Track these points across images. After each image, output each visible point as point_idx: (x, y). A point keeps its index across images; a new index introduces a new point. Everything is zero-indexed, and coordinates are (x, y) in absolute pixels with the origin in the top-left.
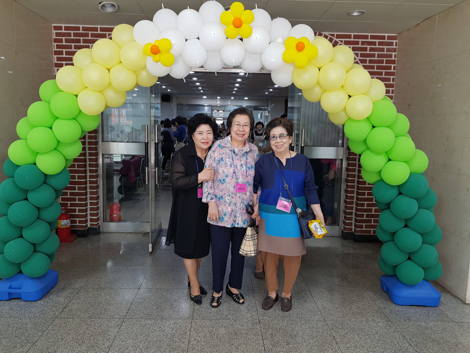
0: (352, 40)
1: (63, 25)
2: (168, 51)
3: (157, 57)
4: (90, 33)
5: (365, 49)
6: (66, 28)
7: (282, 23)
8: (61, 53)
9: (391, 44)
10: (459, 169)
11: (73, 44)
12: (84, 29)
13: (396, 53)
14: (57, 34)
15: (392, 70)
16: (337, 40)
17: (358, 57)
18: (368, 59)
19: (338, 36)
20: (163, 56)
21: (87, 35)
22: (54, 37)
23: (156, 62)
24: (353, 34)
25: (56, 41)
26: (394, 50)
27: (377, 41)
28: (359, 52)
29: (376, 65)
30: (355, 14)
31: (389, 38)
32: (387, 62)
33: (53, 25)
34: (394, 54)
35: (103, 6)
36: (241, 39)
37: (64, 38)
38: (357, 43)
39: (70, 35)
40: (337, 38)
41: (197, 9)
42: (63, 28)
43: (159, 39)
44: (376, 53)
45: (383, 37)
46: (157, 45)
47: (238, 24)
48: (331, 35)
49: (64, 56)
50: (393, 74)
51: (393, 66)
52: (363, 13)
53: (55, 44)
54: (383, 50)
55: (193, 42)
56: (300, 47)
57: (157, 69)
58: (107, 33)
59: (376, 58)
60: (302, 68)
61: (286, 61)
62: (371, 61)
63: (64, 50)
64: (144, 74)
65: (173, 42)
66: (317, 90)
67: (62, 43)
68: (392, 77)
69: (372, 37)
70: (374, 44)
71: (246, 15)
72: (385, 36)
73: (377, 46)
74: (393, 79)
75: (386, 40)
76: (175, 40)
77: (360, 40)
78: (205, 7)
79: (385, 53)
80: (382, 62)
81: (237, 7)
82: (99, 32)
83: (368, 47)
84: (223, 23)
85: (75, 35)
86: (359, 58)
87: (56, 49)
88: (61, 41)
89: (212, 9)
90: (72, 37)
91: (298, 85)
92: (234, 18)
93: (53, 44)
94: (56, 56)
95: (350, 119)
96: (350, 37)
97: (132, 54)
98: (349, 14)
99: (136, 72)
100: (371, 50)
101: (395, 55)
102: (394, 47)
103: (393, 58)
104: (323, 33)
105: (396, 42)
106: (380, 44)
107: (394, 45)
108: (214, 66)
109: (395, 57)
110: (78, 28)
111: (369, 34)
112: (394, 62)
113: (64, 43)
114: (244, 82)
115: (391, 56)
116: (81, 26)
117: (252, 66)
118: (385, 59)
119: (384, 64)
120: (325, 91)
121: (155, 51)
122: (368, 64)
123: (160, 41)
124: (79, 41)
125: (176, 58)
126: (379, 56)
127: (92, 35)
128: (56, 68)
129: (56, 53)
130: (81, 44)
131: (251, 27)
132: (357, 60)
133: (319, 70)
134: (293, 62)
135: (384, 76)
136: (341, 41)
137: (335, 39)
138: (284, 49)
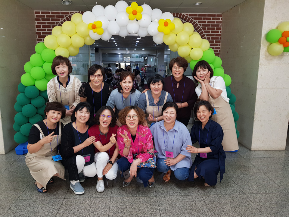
0: (198, 17)
1: (40, 11)
2: (100, 27)
3: (95, 30)
4: (55, 15)
5: (205, 22)
6: (42, 13)
7: (158, 11)
8: (40, 26)
9: (219, 19)
10: (249, 84)
11: (46, 22)
12: (52, 13)
13: (221, 24)
14: (37, 16)
15: (219, 33)
16: (190, 17)
18: (206, 27)
19: (190, 15)
20: (98, 30)
21: (54, 16)
22: (36, 18)
23: (95, 33)
25: (36, 20)
26: (220, 22)
27: (211, 17)
28: (202, 24)
29: (211, 30)
30: (197, 4)
31: (218, 15)
32: (217, 29)
33: (35, 11)
34: (220, 24)
35: (64, 2)
36: (137, 20)
37: (41, 18)
38: (201, 19)
39: (44, 16)
40: (189, 16)
41: (114, 5)
42: (40, 12)
43: (96, 21)
44: (211, 24)
45: (214, 15)
46: (94, 24)
47: (135, 13)
48: (186, 14)
49: (41, 28)
50: (220, 35)
51: (220, 31)
52: (201, 4)
53: (36, 21)
54: (214, 22)
55: (112, 22)
56: (166, 24)
57: (95, 36)
58: (65, 15)
59: (211, 27)
60: (167, 34)
61: (160, 31)
62: (208, 29)
63: (41, 25)
64: (88, 38)
65: (103, 23)
66: (176, 45)
67: (40, 21)
69: (209, 15)
70: (210, 19)
71: (138, 8)
72: (215, 15)
73: (211, 20)
74: (220, 38)
75: (216, 17)
76: (104, 21)
77: (202, 17)
78: (118, 4)
79: (216, 24)
80: (214, 29)
81: (134, 4)
82: (60, 15)
83: (207, 21)
84: (127, 13)
85: (47, 16)
87: (37, 25)
88: (39, 20)
89: (122, 5)
90: (46, 18)
91: (166, 43)
92: (132, 10)
93: (35, 21)
95: (192, 60)
96: (196, 15)
97: (82, 29)
98: (194, 4)
99: (84, 37)
100: (208, 22)
102: (220, 20)
103: (220, 27)
105: (221, 18)
106: (213, 19)
107: (220, 19)
108: (123, 34)
110: (49, 13)
111: (207, 14)
112: (220, 29)
113: (41, 21)
115: (219, 26)
116: (50, 11)
117: (143, 34)
118: (215, 27)
119: (215, 30)
120: (179, 46)
121: (94, 27)
122: (206, 30)
123: (96, 22)
124: (49, 20)
125: (104, 30)
126: (212, 26)
127: (57, 16)
128: (37, 35)
129: (37, 27)
130: (51, 21)
131: (142, 14)
132: (201, 28)
133: (176, 35)
134: (163, 32)
135: (215, 37)
136: (192, 18)
137: (189, 17)
138: (158, 25)
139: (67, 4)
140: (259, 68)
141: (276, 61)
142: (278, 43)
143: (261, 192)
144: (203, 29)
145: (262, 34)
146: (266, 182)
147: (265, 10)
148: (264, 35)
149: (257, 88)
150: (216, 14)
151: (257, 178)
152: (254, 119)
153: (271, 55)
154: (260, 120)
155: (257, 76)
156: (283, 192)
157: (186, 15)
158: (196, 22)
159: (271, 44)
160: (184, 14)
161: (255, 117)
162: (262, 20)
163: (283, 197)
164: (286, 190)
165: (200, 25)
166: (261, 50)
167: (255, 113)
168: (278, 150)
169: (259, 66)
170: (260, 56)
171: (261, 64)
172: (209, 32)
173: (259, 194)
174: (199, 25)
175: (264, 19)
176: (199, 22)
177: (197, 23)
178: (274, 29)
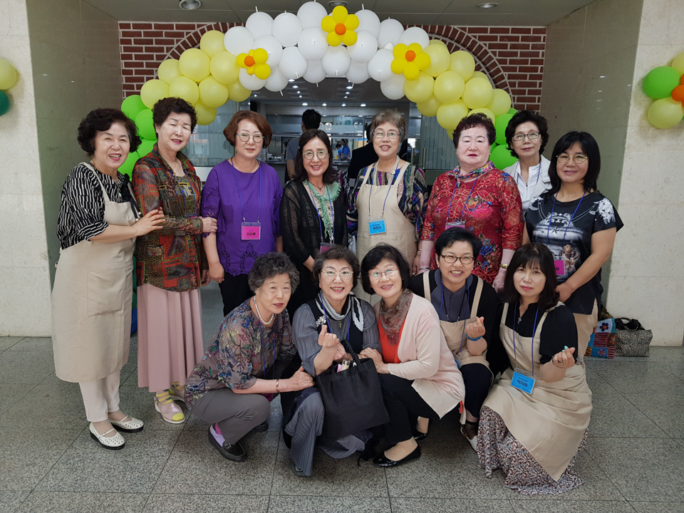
0: (488, 34)
1: (131, 23)
2: (264, 63)
3: (251, 69)
4: (164, 31)
5: (505, 46)
6: (135, 26)
7: (393, 25)
8: (130, 57)
9: (538, 39)
11: (144, 46)
12: (157, 27)
13: (544, 51)
14: (125, 34)
15: (539, 73)
16: (470, 35)
17: (495, 56)
18: (508, 58)
19: (471, 31)
20: (259, 69)
21: (161, 34)
22: (121, 37)
23: (251, 75)
24: (489, 27)
25: (123, 42)
26: (542, 47)
27: (520, 35)
28: (497, 50)
29: (518, 66)
30: (487, 6)
31: (536, 31)
32: (533, 62)
33: (119, 22)
34: (541, 51)
35: (185, 3)
36: (346, 46)
37: (132, 39)
38: (495, 38)
39: (139, 34)
40: (469, 32)
41: (295, 13)
42: (131, 25)
43: (254, 48)
44: (519, 51)
45: (528, 31)
46: (251, 55)
47: (341, 30)
48: (461, 28)
49: (134, 60)
50: (539, 77)
51: (540, 67)
52: (496, 5)
53: (123, 46)
54: (527, 47)
55: (291, 50)
56: (410, 56)
57: (251, 82)
58: (185, 31)
59: (518, 58)
60: (413, 80)
62: (512, 62)
63: (133, 54)
64: (236, 87)
65: (269, 53)
66: (433, 102)
67: (131, 44)
68: (538, 81)
69: (514, 31)
70: (517, 39)
71: (349, 20)
72: (530, 29)
73: (520, 42)
74: (540, 83)
75: (531, 34)
76: (271, 49)
77: (499, 35)
78: (306, 9)
79: (530, 50)
80: (526, 62)
81: (340, 11)
82: (175, 30)
83: (509, 43)
84: (324, 30)
85: (146, 34)
86: (497, 58)
87: (123, 53)
88: (129, 42)
89: (312, 12)
90: (143, 38)
91: (411, 97)
92: (336, 24)
93: (120, 45)
94: (123, 61)
96: (485, 30)
97: (224, 66)
98: (479, 7)
99: (228, 85)
100: (513, 47)
101: (543, 53)
102: (542, 43)
103: (540, 58)
104: (452, 26)
105: (544, 37)
106: (524, 39)
107: (542, 40)
108: (315, 77)
109: (543, 56)
110: (149, 26)
111: (510, 27)
112: (541, 62)
113: (133, 45)
114: (355, 90)
115: (537, 54)
116: (153, 23)
118: (530, 59)
119: (529, 65)
120: (440, 103)
121: (250, 62)
122: (508, 65)
123: (254, 51)
124: (150, 42)
125: (272, 70)
126: (522, 54)
127: (167, 34)
128: (124, 76)
129: (124, 57)
130: (154, 45)
131: (357, 33)
132: (495, 60)
133: (435, 79)
134: (403, 73)
135: (528, 80)
136: (475, 37)
137: (467, 34)
138: (392, 58)
139: (191, 7)
140: (625, 155)
141: (665, 141)
142: (671, 98)
143: (613, 435)
144: (501, 62)
145: (635, 77)
146: (626, 414)
147: (642, 22)
148: (638, 80)
149: (620, 202)
150: (532, 27)
151: (608, 404)
152: (611, 274)
153: (654, 126)
154: (625, 277)
155: (621, 175)
156: (663, 435)
157: (460, 30)
158: (484, 46)
159: (655, 100)
160: (456, 27)
161: (612, 269)
162: (635, 46)
163: (661, 446)
164: (669, 431)
165: (494, 53)
166: (630, 115)
167: (613, 259)
168: (665, 345)
169: (626, 151)
170: (629, 128)
171: (629, 148)
172: (514, 69)
173: (607, 439)
174: (490, 54)
175: (639, 42)
176: (491, 46)
177: (487, 48)
178: (662, 65)
